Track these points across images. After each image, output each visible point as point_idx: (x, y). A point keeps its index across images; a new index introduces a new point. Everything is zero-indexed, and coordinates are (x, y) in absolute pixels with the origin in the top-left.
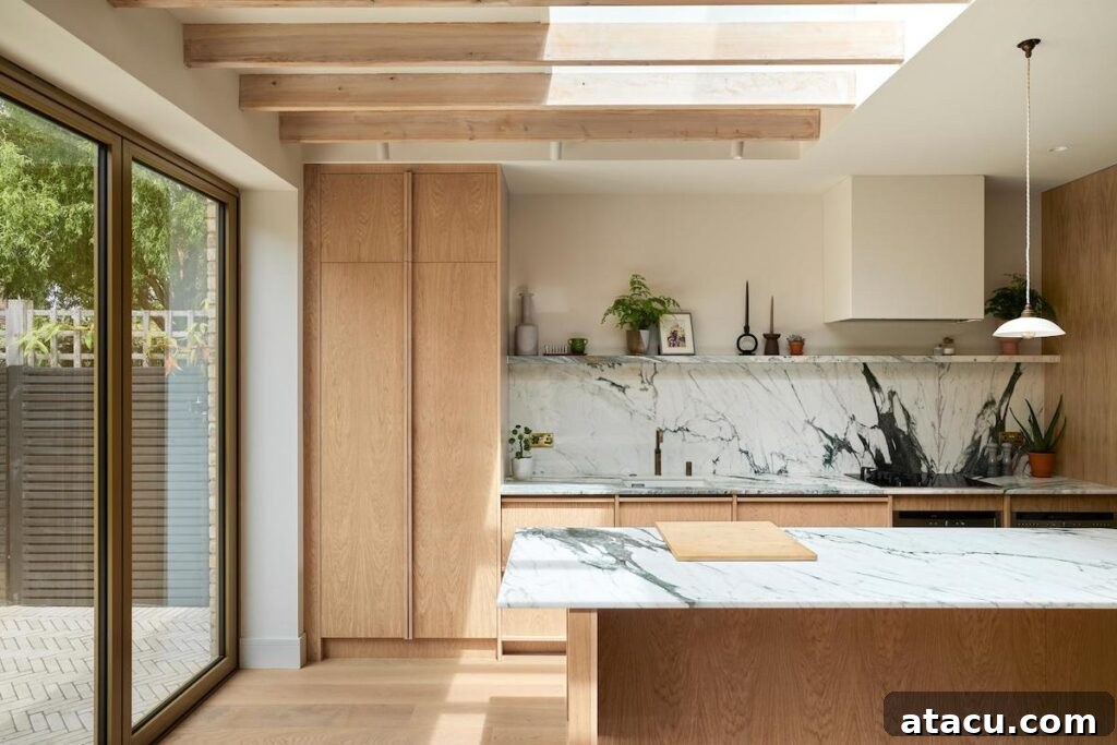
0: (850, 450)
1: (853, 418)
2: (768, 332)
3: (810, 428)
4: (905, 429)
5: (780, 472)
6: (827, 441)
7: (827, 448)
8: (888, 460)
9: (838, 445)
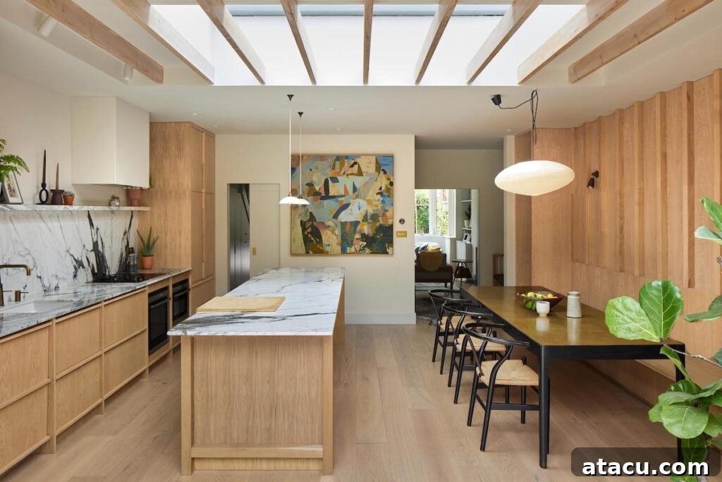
0: (83, 267)
1: (84, 246)
2: (54, 188)
3: (68, 254)
4: (101, 251)
5: (56, 288)
6: (74, 263)
7: (75, 267)
8: (96, 271)
9: (79, 264)
